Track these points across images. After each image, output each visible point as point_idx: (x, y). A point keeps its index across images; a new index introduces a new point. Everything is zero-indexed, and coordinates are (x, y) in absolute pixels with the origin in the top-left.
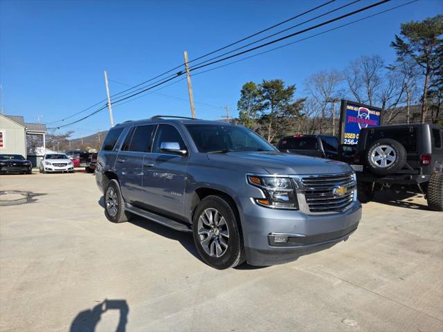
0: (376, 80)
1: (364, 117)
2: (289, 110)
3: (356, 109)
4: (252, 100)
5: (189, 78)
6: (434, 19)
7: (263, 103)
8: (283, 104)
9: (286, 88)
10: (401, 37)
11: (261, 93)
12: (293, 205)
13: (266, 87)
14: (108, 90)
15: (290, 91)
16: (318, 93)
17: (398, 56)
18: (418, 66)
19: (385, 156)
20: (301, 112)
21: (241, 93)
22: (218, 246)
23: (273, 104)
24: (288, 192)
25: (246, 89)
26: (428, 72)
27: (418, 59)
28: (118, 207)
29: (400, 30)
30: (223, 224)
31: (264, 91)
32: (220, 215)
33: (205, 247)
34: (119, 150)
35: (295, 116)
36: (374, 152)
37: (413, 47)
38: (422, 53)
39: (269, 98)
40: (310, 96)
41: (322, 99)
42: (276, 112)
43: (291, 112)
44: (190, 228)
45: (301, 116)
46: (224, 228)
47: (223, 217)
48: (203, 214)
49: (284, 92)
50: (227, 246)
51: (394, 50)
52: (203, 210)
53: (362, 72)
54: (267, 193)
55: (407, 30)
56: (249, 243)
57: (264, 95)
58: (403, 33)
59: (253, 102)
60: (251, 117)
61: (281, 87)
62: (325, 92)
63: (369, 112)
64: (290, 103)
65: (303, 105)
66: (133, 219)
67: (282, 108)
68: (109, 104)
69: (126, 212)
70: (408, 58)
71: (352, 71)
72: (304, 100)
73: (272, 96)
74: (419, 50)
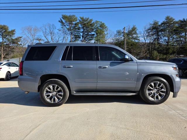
2: (13, 42)
6: (72, 16)
8: (9, 38)
10: (62, 19)
16: (29, 35)
17: (61, 26)
18: (68, 31)
20: (19, 43)
23: (3, 37)
26: (71, 34)
27: (68, 29)
29: (62, 17)
34: (60, 60)
35: (16, 45)
37: (66, 24)
38: (69, 27)
40: (24, 36)
41: (31, 38)
49: (9, 32)
51: (60, 24)
53: (48, 30)
55: (64, 17)
58: (62, 18)
61: (7, 29)
64: (13, 38)
67: (9, 40)
70: (64, 27)
71: (44, 28)
72: (21, 38)
73: (2, 33)
74: (68, 26)
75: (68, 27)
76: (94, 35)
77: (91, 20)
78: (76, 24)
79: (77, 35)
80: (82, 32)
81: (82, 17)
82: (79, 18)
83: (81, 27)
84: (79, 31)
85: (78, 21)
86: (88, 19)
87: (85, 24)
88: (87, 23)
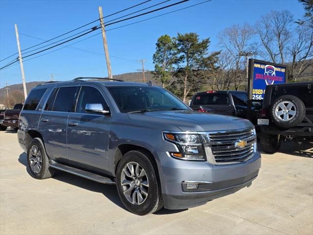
0: (287, 34)
1: (270, 74)
2: (204, 63)
3: (262, 67)
4: (167, 53)
5: (104, 33)
7: (179, 56)
8: (198, 58)
9: (200, 41)
11: (176, 46)
12: (202, 157)
13: (181, 40)
14: (18, 44)
15: (205, 44)
16: (232, 47)
17: (306, 12)
19: (287, 111)
20: (216, 65)
21: (156, 46)
22: (139, 195)
23: (188, 57)
24: (198, 146)
25: (161, 42)
28: (42, 164)
30: (143, 175)
31: (179, 44)
32: (140, 168)
33: (127, 197)
34: (43, 110)
35: (210, 69)
36: (277, 107)
39: (184, 52)
40: (224, 50)
41: (236, 52)
42: (192, 66)
43: (206, 66)
44: (113, 180)
45: (215, 69)
46: (144, 179)
47: (143, 169)
48: (126, 167)
49: (199, 45)
50: (147, 195)
52: (125, 164)
53: (273, 26)
54: (180, 147)
56: (166, 190)
57: (180, 48)
59: (168, 55)
60: (167, 70)
61: (196, 40)
62: (238, 46)
63: (275, 69)
64: (205, 56)
65: (217, 58)
66: (57, 175)
67: (197, 61)
68: (20, 59)
69: (51, 169)
71: (264, 25)
72: (218, 53)
73: (188, 49)
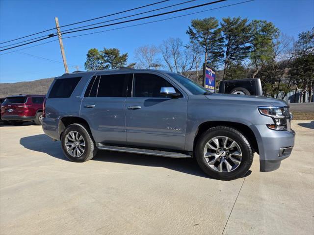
0: (179, 54)
4: (96, 62)
5: (61, 40)
6: (208, 19)
7: (105, 65)
9: (121, 55)
10: (192, 28)
11: (102, 57)
13: (107, 53)
15: (125, 56)
16: (144, 60)
17: (191, 40)
18: (201, 47)
21: (87, 56)
23: (113, 66)
25: (91, 54)
26: (206, 51)
27: (201, 43)
29: (191, 24)
31: (105, 56)
34: (82, 97)
37: (198, 35)
38: (203, 39)
39: (109, 62)
40: (138, 62)
49: (120, 58)
51: (188, 36)
53: (170, 48)
55: (195, 24)
57: (106, 59)
58: (192, 26)
59: (97, 64)
61: (118, 54)
62: (148, 60)
64: (125, 66)
70: (196, 41)
71: (165, 47)
72: (134, 65)
73: (112, 60)
74: (201, 38)
75: (201, 40)
76: (249, 48)
77: (245, 21)
78: (215, 33)
79: (218, 52)
80: (226, 45)
81: (226, 18)
82: (220, 22)
83: (225, 37)
84: (222, 43)
85: (220, 27)
86: (238, 20)
87: (232, 29)
88: (236, 29)
